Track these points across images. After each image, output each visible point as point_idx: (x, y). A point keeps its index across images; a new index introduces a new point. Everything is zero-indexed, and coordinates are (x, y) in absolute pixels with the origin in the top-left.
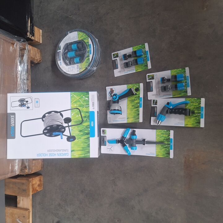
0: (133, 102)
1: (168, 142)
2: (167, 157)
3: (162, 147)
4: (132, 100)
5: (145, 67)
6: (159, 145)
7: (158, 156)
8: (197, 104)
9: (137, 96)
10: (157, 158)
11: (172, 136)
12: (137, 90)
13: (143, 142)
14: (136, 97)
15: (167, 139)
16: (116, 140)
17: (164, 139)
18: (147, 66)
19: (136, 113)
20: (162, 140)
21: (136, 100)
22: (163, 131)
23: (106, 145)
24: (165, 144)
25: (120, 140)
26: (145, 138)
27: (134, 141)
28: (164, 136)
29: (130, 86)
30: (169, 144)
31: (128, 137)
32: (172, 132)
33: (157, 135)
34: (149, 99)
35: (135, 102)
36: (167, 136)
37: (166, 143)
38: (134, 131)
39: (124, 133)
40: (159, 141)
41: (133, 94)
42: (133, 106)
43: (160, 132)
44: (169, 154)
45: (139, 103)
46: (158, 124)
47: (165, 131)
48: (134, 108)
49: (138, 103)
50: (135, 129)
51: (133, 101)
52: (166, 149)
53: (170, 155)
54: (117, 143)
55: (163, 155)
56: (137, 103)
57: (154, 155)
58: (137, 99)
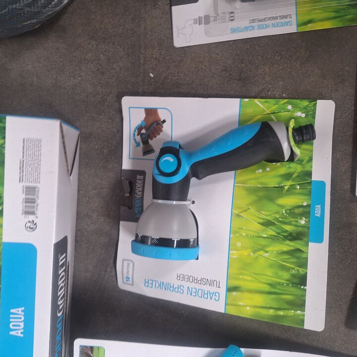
4: (266, 188)
9: (295, 168)
12: (304, 133)
19: (284, 268)
21: (291, 191)
41: (276, 156)
45: (306, 212)
48: (273, 238)
49: (302, 215)
51: (268, 194)
56: (292, 212)
58: (292, 187)
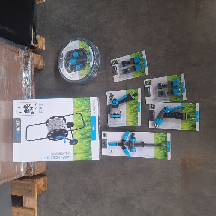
0: (132, 106)
1: (166, 144)
2: (165, 158)
3: (160, 149)
4: (131, 104)
5: (143, 73)
6: (157, 147)
7: (156, 158)
8: (192, 109)
10: (155, 160)
11: (169, 139)
12: (136, 95)
13: (142, 144)
14: (135, 102)
15: (165, 141)
16: (117, 143)
17: (161, 141)
18: (144, 72)
19: (135, 117)
20: (160, 143)
22: (160, 134)
23: (107, 148)
24: (163, 147)
25: (120, 142)
26: (144, 141)
27: (134, 144)
28: (162, 138)
29: (129, 91)
30: (167, 147)
31: (127, 139)
32: (169, 135)
33: (155, 138)
34: (147, 103)
35: (134, 106)
36: (164, 138)
37: (164, 145)
38: (133, 134)
39: (124, 136)
40: (157, 143)
41: (132, 99)
42: (132, 110)
43: (157, 134)
44: (166, 155)
46: (156, 127)
47: (162, 134)
48: (133, 112)
50: (134, 132)
52: (164, 151)
53: (167, 157)
54: (117, 146)
55: (161, 157)
56: (136, 108)
57: (152, 156)
58: (135, 103)
